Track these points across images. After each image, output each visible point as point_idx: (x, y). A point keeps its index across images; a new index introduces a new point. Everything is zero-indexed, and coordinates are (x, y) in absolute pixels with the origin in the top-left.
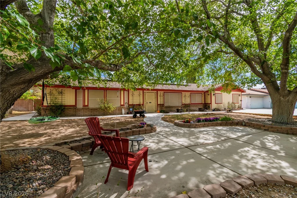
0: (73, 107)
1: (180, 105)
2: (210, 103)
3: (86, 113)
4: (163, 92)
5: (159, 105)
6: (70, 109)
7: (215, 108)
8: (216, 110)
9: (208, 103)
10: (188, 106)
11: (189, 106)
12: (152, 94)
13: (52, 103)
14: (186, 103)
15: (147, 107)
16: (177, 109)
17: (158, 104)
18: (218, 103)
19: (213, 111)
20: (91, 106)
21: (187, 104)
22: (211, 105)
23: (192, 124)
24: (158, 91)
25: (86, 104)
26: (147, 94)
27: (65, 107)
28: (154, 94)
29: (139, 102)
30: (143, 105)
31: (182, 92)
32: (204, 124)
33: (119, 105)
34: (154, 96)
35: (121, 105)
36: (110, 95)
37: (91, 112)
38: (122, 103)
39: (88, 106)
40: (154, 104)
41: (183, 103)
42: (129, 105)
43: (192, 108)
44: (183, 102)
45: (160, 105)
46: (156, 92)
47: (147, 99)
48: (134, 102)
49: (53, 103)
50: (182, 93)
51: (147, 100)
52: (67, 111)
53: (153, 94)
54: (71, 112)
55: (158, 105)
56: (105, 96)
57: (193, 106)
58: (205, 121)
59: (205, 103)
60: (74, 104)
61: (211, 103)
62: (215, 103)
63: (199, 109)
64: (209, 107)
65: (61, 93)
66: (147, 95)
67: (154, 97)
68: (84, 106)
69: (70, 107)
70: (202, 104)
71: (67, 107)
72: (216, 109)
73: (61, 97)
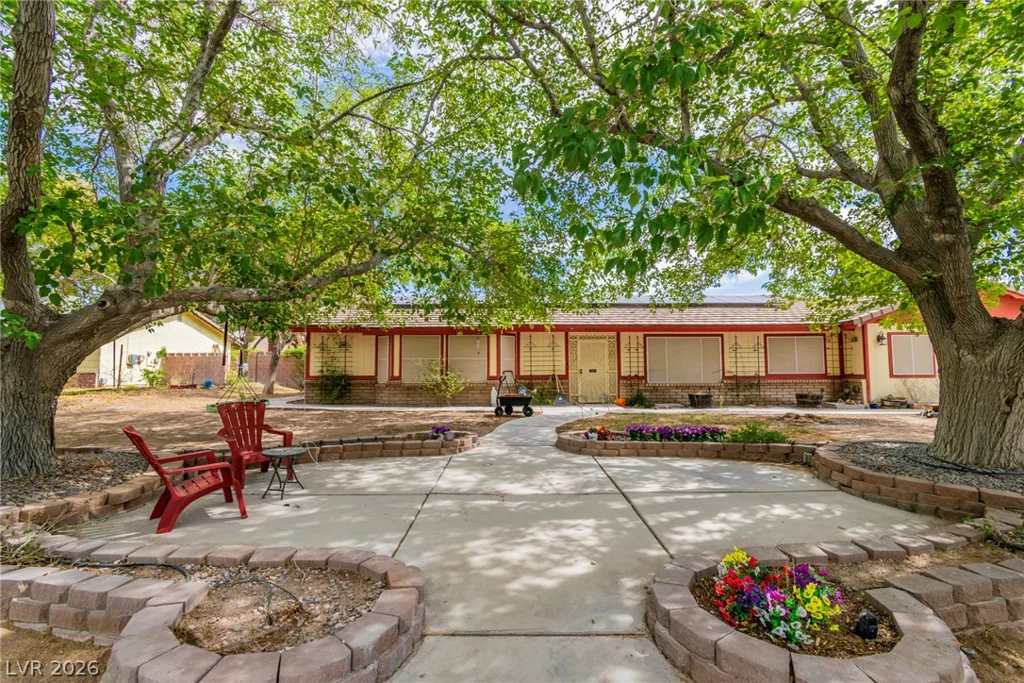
0: (369, 382)
1: (715, 379)
2: (863, 373)
3: (395, 399)
4: (641, 334)
5: (625, 378)
6: (363, 385)
7: (884, 395)
8: (886, 403)
9: (852, 376)
10: (751, 385)
11: (758, 385)
12: (602, 341)
13: (325, 369)
14: (739, 375)
15: (579, 386)
16: (691, 397)
17: (622, 374)
18: (911, 376)
19: (873, 406)
20: (407, 380)
21: (747, 378)
22: (864, 381)
23: (594, 442)
24: (622, 334)
25: (396, 374)
26: (580, 342)
27: (352, 382)
28: (605, 341)
29: (552, 368)
30: (565, 377)
31: (726, 334)
32: (639, 447)
33: (482, 378)
34: (607, 348)
35: (490, 378)
36: (460, 350)
37: (408, 397)
38: (493, 373)
39: (399, 378)
40: (607, 377)
41: (727, 375)
42: (518, 377)
43: (770, 393)
44: (727, 368)
45: (629, 378)
46: (614, 334)
47: (579, 358)
48: (533, 368)
49: (328, 370)
50: (722, 336)
51: (581, 362)
52: (357, 392)
53: (603, 345)
54: (365, 393)
55: (620, 378)
56: (444, 352)
57: (776, 385)
58: (662, 437)
59: (843, 375)
60: (373, 374)
61: (865, 376)
62: (892, 375)
63: (799, 397)
64: (858, 391)
65: (344, 345)
66: (581, 344)
67: (607, 354)
68: (392, 378)
69: (362, 381)
70: (825, 376)
71: (356, 382)
72: (889, 399)
73: (343, 355)
